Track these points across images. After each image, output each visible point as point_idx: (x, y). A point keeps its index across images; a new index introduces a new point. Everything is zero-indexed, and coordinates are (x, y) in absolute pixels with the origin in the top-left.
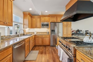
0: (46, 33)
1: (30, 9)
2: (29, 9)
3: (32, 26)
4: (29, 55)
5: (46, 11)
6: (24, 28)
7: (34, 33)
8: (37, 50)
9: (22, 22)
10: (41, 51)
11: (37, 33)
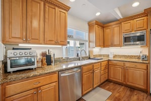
0: (139, 57)
1: (98, 14)
2: (96, 13)
3: (104, 43)
4: (92, 93)
5: (136, 4)
6: (89, 47)
7: (108, 56)
8: (109, 90)
9: (87, 39)
10: (117, 95)
11: (114, 57)
